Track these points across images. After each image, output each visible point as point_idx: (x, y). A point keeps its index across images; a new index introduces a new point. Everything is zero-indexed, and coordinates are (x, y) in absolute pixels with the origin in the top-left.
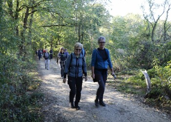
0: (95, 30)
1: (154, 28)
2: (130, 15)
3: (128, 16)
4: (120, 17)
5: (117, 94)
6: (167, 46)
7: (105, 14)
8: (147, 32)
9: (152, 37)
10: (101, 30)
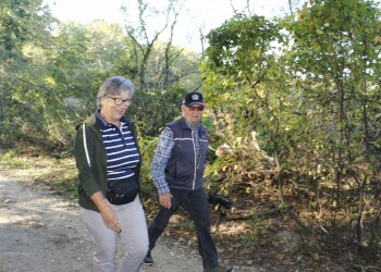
0: (9, 47)
1: (146, 57)
2: (100, 24)
3: (95, 26)
4: (75, 25)
5: (54, 202)
6: (167, 95)
7: (40, 14)
8: (132, 65)
9: (142, 75)
10: (27, 50)
